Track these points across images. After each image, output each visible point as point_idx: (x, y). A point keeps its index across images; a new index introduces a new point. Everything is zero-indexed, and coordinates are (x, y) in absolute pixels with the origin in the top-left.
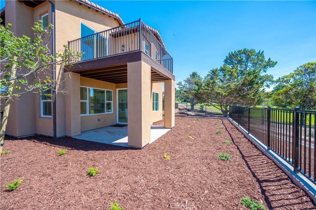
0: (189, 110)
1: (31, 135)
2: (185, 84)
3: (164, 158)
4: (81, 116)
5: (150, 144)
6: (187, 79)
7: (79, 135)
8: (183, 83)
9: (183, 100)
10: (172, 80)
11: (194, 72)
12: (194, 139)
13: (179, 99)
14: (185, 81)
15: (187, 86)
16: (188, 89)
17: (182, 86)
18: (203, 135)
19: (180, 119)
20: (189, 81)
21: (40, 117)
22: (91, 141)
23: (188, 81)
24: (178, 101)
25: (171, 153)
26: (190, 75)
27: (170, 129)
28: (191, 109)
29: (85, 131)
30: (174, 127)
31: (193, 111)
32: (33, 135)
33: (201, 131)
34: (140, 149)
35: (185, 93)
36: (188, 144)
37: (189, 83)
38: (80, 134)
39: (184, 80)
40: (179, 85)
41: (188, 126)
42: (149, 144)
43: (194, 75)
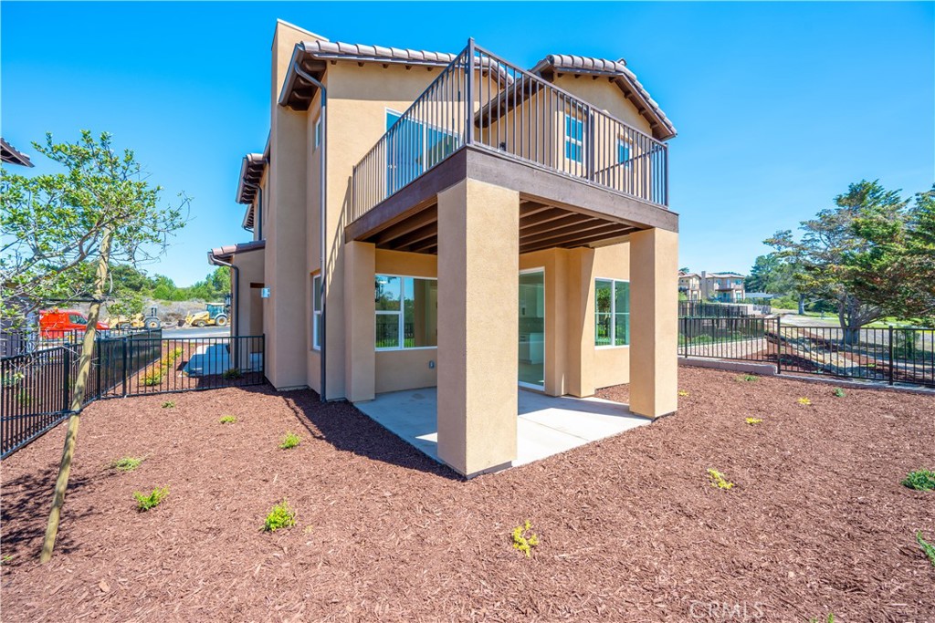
0: (826, 346)
1: (299, 388)
2: (808, 237)
3: (512, 539)
4: (376, 353)
5: (515, 464)
6: (817, 218)
7: (372, 400)
8: (798, 236)
9: (812, 304)
10: (657, 231)
11: (857, 182)
12: (728, 486)
13: (789, 297)
14: (810, 226)
15: (821, 245)
16: (822, 256)
17: (790, 249)
18: (810, 477)
19: (740, 384)
20: (831, 221)
21: (312, 349)
22: (378, 424)
23: (827, 225)
24: (786, 307)
25: (562, 528)
26: (839, 200)
27: (646, 422)
28: (842, 342)
29: (393, 392)
30: (673, 414)
31: (851, 351)
32: (301, 388)
33: (814, 454)
34: (463, 478)
35: (806, 276)
36: (679, 505)
37: (831, 231)
38: (373, 398)
39: (802, 224)
40: (778, 243)
41: (749, 421)
42: (508, 465)
43: (858, 195)
